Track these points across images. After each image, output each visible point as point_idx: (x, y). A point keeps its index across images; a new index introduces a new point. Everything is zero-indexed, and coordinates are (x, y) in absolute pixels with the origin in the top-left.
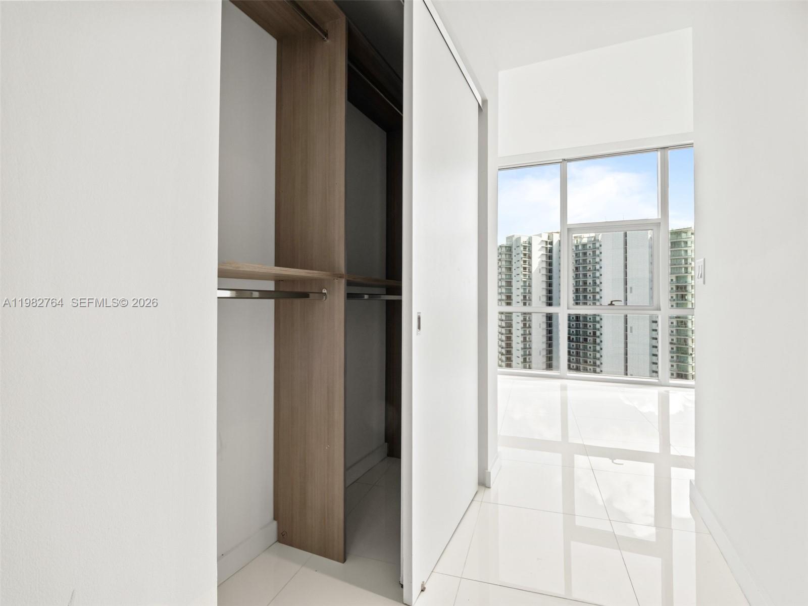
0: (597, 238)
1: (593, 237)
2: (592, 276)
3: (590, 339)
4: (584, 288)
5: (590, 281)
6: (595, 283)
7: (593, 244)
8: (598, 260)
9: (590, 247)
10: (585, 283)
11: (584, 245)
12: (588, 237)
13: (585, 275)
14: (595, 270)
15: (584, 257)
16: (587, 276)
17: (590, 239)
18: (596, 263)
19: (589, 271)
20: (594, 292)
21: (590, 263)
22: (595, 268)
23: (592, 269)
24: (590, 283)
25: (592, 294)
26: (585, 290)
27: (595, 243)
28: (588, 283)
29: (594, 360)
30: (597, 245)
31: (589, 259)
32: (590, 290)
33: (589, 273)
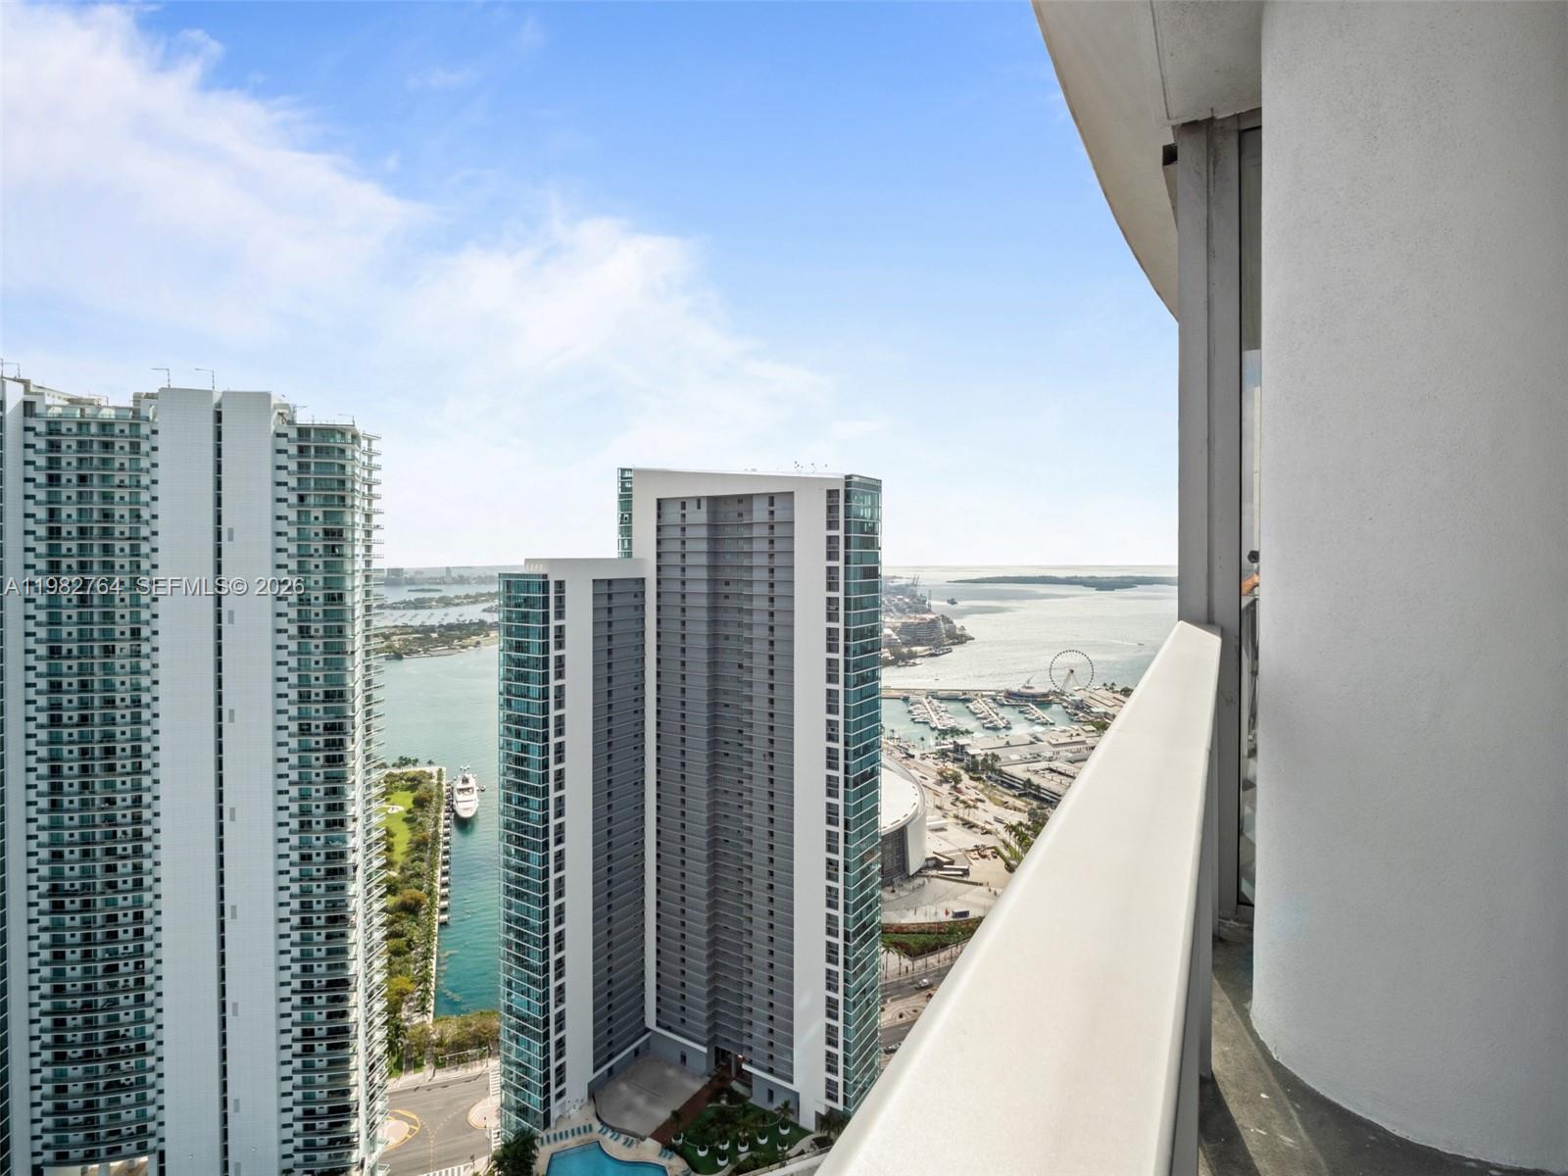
0: (143, 414)
1: (130, 409)
2: (127, 499)
3: (123, 646)
4: (104, 528)
5: (120, 510)
6: (139, 516)
7: (131, 425)
8: (145, 463)
9: (122, 431)
10: (107, 516)
11: (105, 426)
12: (117, 408)
13: (107, 497)
14: (138, 485)
15: (107, 452)
16: (113, 498)
17: (122, 413)
18: (141, 470)
19: (119, 486)
20: (134, 537)
21: (122, 468)
22: (138, 482)
23: (127, 482)
24: (122, 517)
25: (129, 542)
26: (106, 532)
27: (138, 425)
28: (117, 517)
29: (136, 693)
30: (145, 430)
31: (120, 458)
32: (122, 533)
33: (118, 493)
